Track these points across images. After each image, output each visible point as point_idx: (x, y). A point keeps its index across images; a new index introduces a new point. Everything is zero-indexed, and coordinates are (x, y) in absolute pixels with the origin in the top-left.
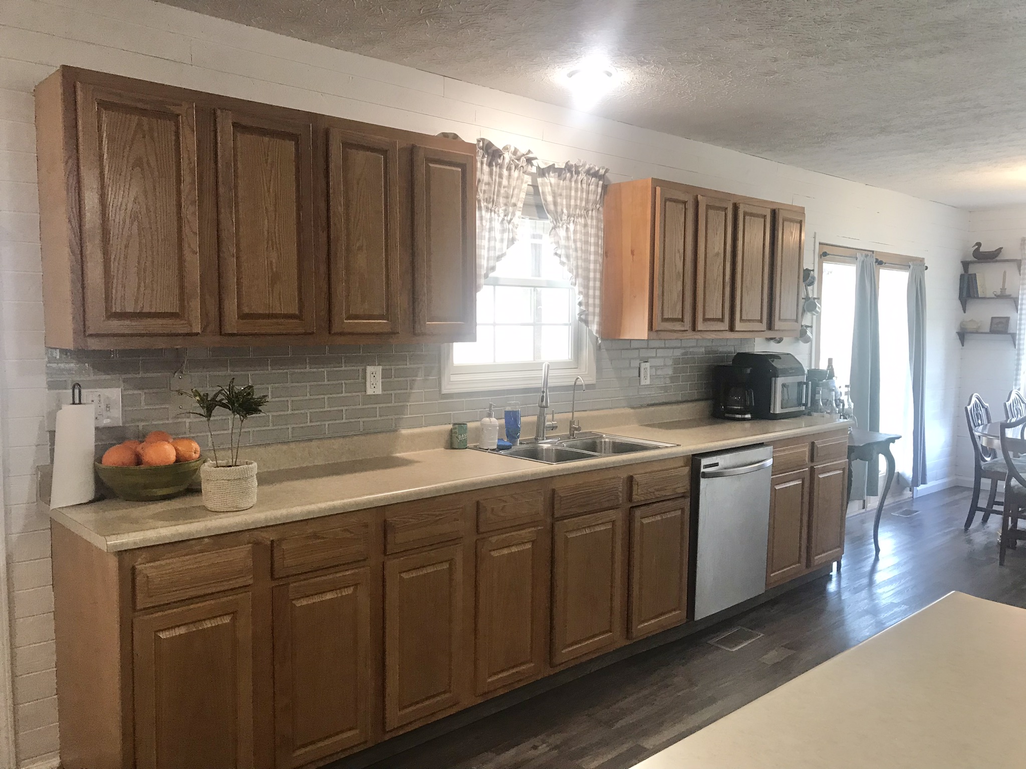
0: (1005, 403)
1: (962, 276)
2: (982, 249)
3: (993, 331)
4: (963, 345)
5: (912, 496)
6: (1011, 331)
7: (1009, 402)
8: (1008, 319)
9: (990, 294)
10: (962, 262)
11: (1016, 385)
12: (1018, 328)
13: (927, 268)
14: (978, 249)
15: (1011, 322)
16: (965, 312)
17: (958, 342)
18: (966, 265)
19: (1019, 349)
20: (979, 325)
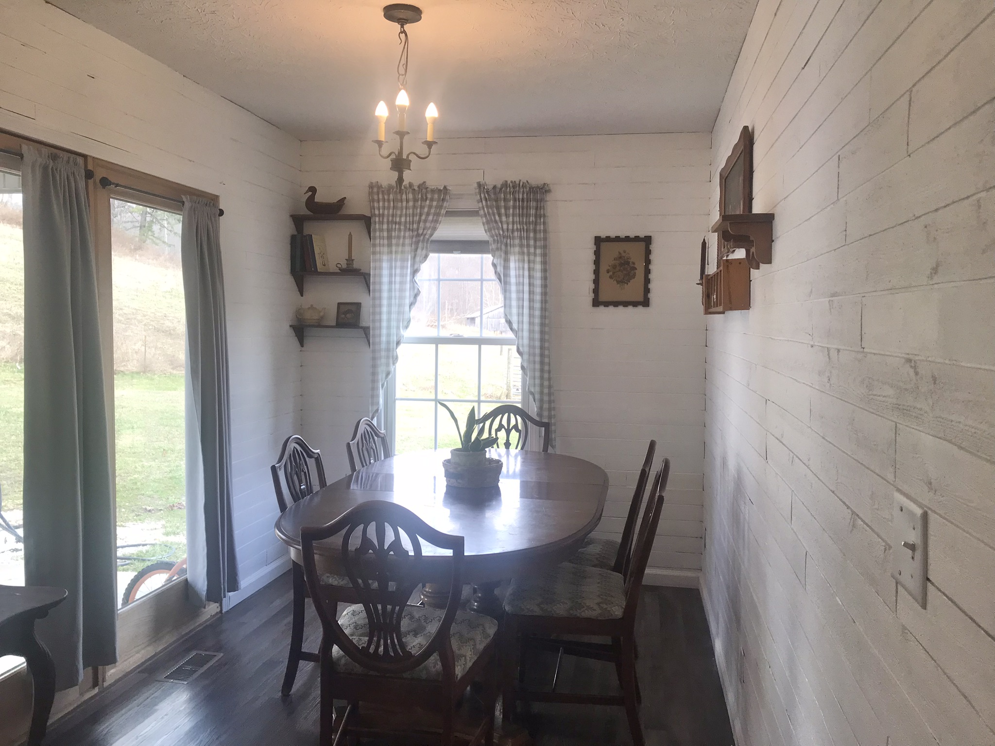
0: (349, 444)
1: (293, 238)
2: (318, 198)
3: (341, 324)
4: (302, 345)
5: (219, 610)
6: (363, 324)
7: (356, 441)
8: (358, 305)
9: (333, 268)
10: (291, 216)
11: (372, 404)
12: (371, 319)
13: (221, 213)
14: (312, 197)
15: (365, 311)
16: (302, 295)
17: (295, 341)
18: (298, 221)
19: (374, 351)
20: (322, 314)
